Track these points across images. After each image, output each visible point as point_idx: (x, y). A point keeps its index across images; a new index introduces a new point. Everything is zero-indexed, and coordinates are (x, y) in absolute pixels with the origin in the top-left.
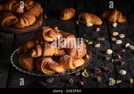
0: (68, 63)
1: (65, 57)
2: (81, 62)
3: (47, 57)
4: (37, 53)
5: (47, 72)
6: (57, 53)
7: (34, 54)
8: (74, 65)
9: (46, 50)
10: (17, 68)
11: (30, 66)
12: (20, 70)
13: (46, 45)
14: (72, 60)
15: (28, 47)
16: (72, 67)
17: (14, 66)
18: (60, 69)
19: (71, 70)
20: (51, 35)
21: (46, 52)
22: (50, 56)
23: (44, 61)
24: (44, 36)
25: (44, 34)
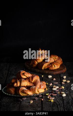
0: (35, 90)
1: (33, 87)
2: (42, 90)
3: (23, 87)
4: (17, 84)
5: (23, 95)
6: (29, 85)
7: (15, 85)
8: (38, 91)
9: (22, 82)
10: (6, 93)
11: (13, 92)
12: (7, 94)
13: (22, 80)
14: (37, 88)
15: (12, 82)
16: (37, 92)
17: (4, 93)
18: (30, 93)
19: (36, 94)
20: (25, 74)
21: (22, 84)
22: (24, 87)
23: (21, 88)
24: (21, 75)
25: (21, 74)
